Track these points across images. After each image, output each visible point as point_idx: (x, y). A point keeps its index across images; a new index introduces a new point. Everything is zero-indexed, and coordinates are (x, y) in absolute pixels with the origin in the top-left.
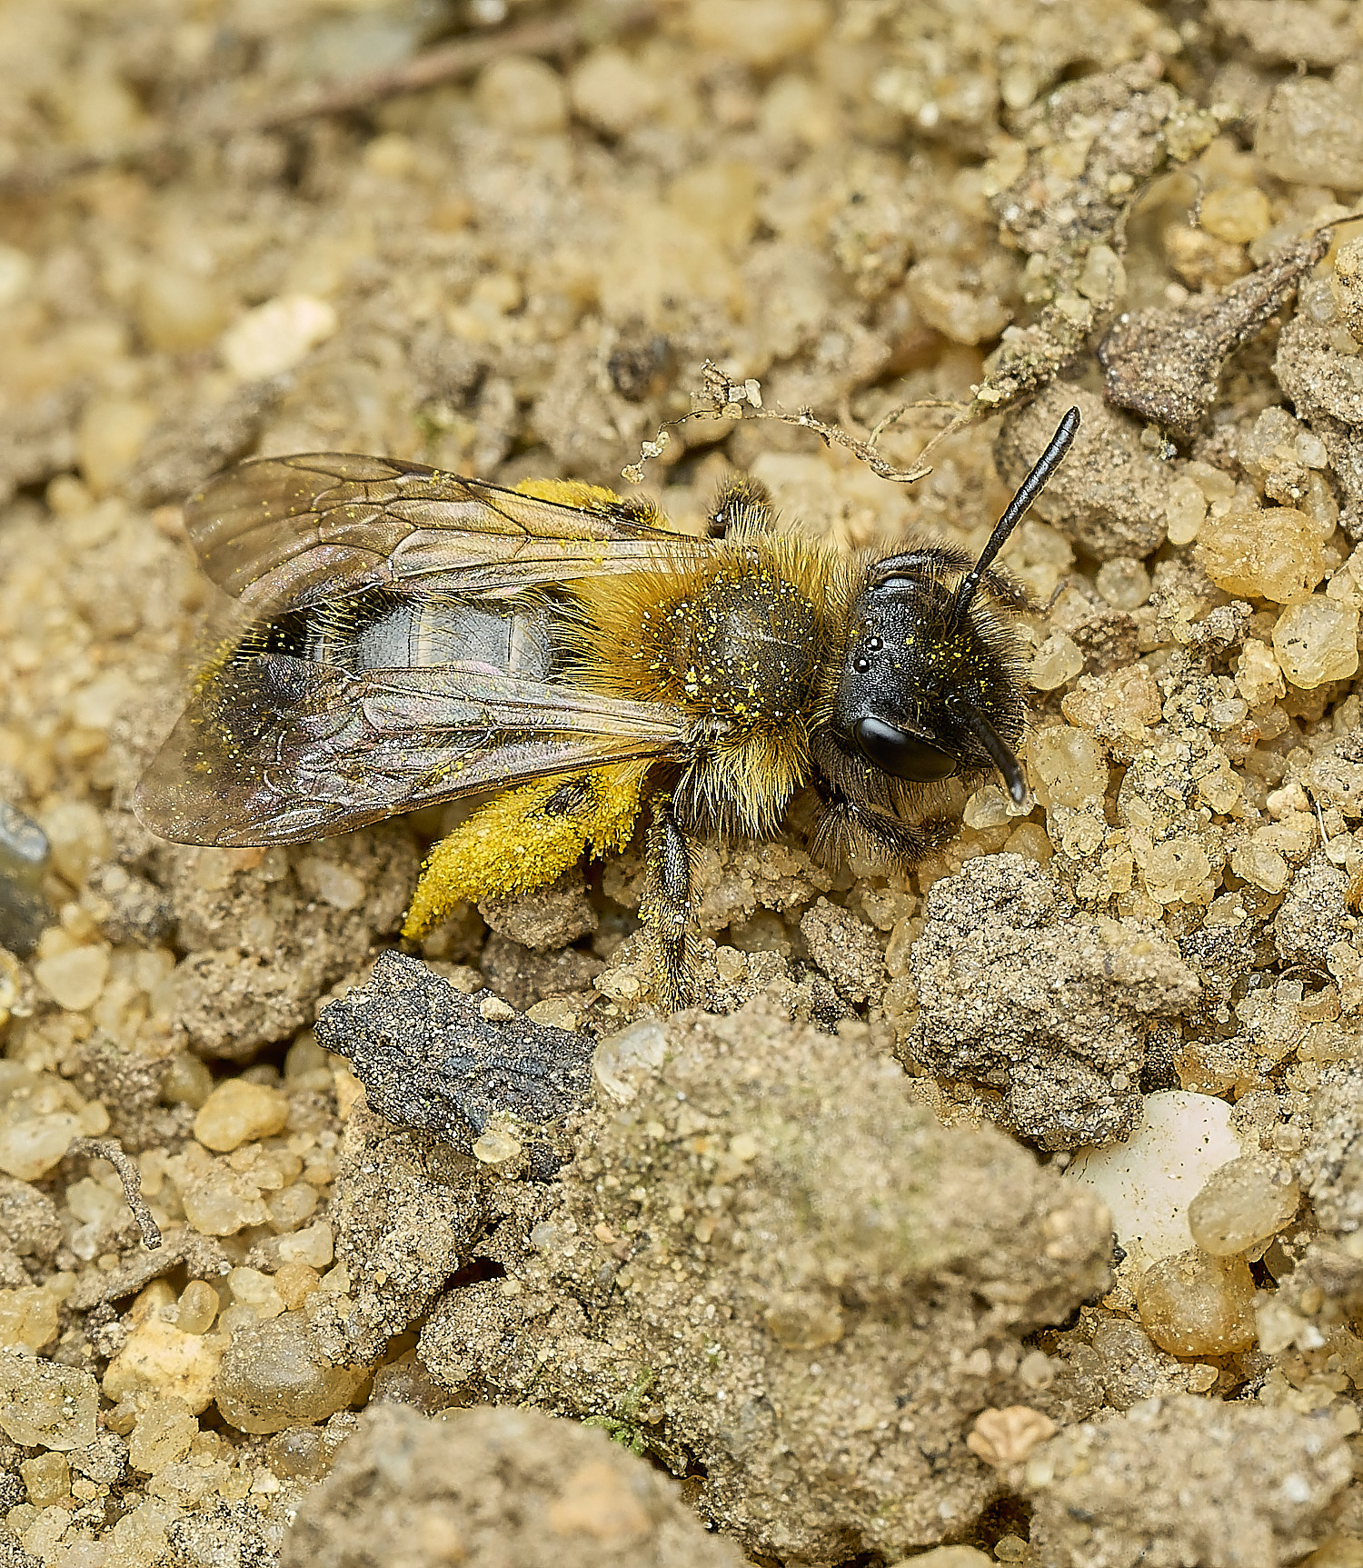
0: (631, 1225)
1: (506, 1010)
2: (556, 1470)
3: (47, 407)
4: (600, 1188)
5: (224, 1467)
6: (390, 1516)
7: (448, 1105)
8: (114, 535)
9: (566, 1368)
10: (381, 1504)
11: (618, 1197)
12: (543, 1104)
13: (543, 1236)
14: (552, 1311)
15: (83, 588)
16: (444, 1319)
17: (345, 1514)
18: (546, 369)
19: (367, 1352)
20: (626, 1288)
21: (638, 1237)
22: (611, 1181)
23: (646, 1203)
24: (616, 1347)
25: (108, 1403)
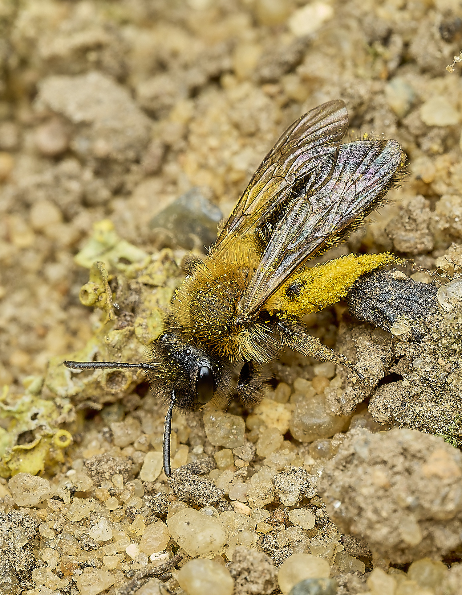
0: (452, 359)
1: (403, 276)
2: (425, 452)
3: (220, 48)
4: (440, 344)
5: (293, 455)
6: (360, 470)
7: (381, 312)
8: (247, 96)
9: (426, 415)
10: (356, 466)
11: (447, 347)
12: (417, 312)
13: (418, 363)
14: (421, 393)
15: (236, 116)
16: (378, 397)
17: (342, 470)
18: (414, 31)
19: (349, 409)
20: (450, 383)
21: (454, 363)
22: (444, 341)
23: (458, 350)
24: (446, 406)
25: (248, 430)
